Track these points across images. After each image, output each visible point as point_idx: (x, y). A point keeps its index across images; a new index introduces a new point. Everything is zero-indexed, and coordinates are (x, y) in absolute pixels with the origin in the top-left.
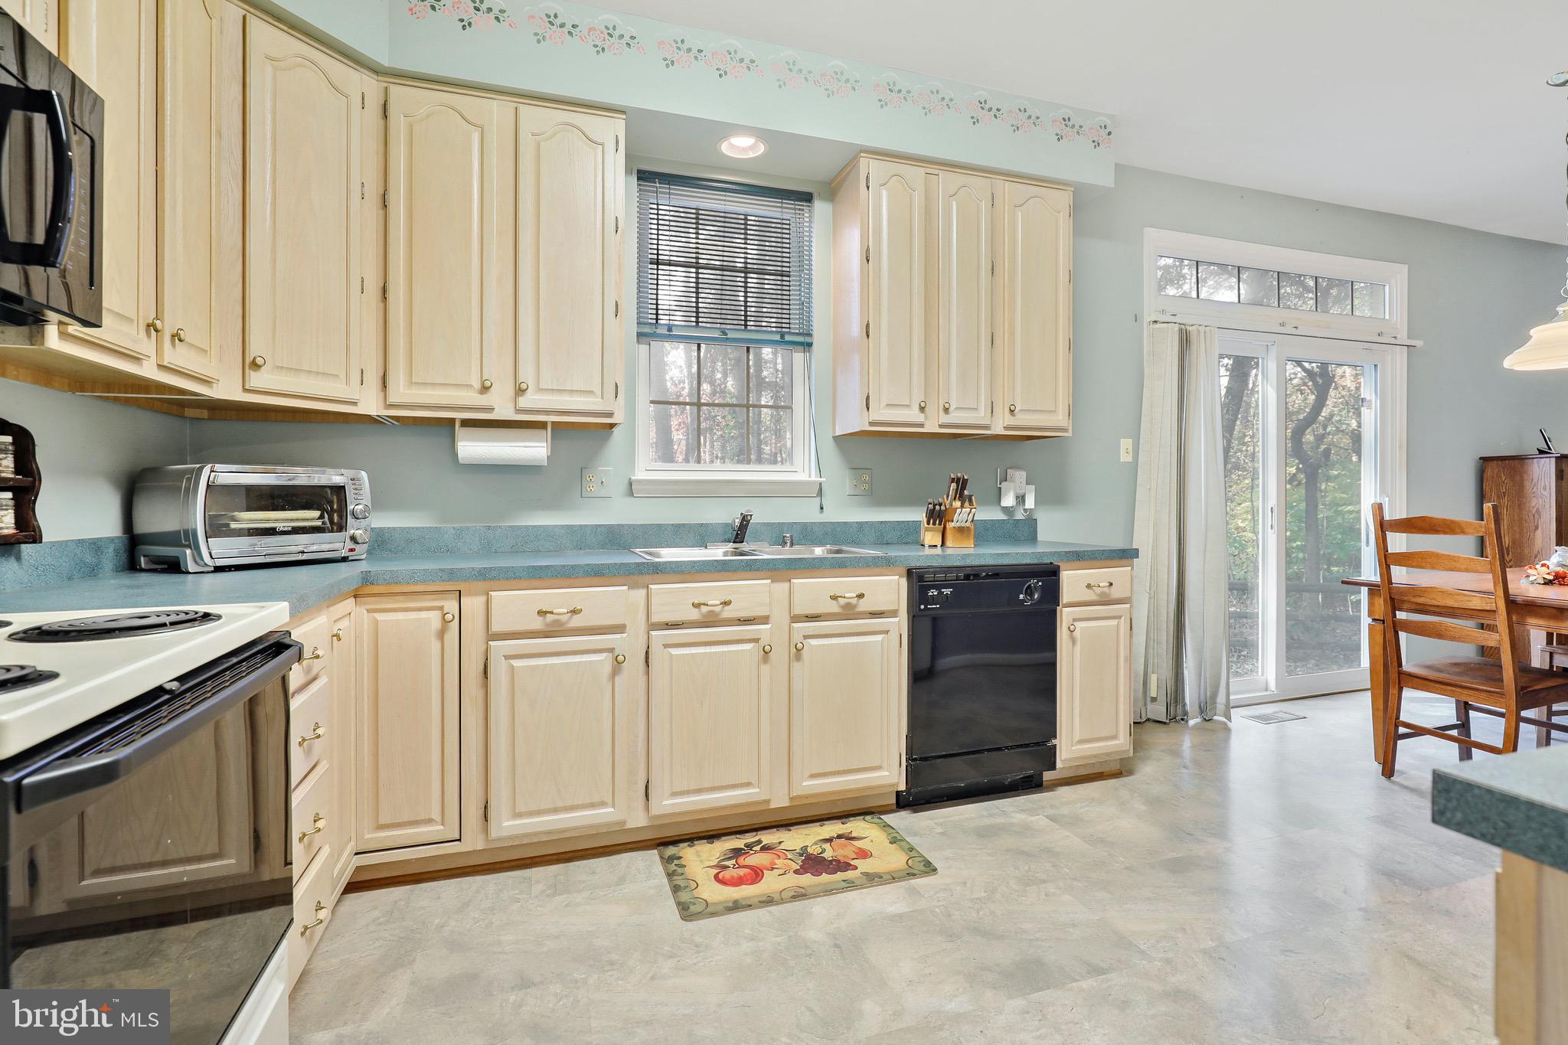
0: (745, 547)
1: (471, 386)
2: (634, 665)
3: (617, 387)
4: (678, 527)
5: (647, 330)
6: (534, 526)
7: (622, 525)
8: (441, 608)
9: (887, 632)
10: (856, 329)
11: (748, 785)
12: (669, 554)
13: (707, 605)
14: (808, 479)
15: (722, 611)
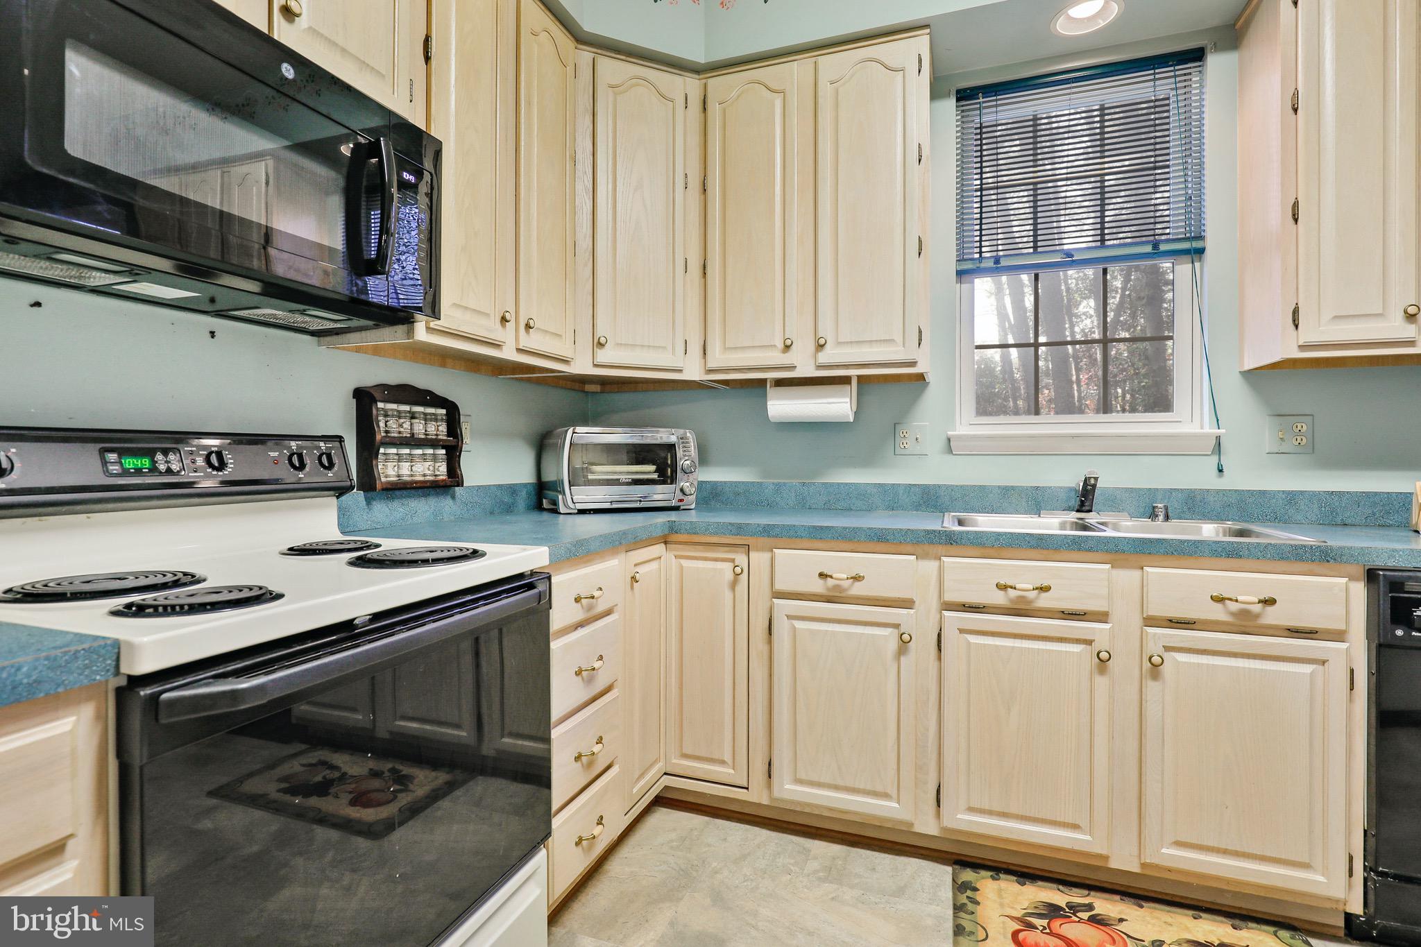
0: (1092, 518)
1: (775, 346)
2: (923, 645)
3: (920, 332)
4: (1006, 491)
5: (968, 266)
6: (846, 484)
7: (939, 486)
8: (733, 561)
9: (1324, 662)
10: (1276, 213)
11: (1075, 827)
12: (986, 523)
13: (1015, 588)
14: (1199, 431)
15: (1037, 598)
